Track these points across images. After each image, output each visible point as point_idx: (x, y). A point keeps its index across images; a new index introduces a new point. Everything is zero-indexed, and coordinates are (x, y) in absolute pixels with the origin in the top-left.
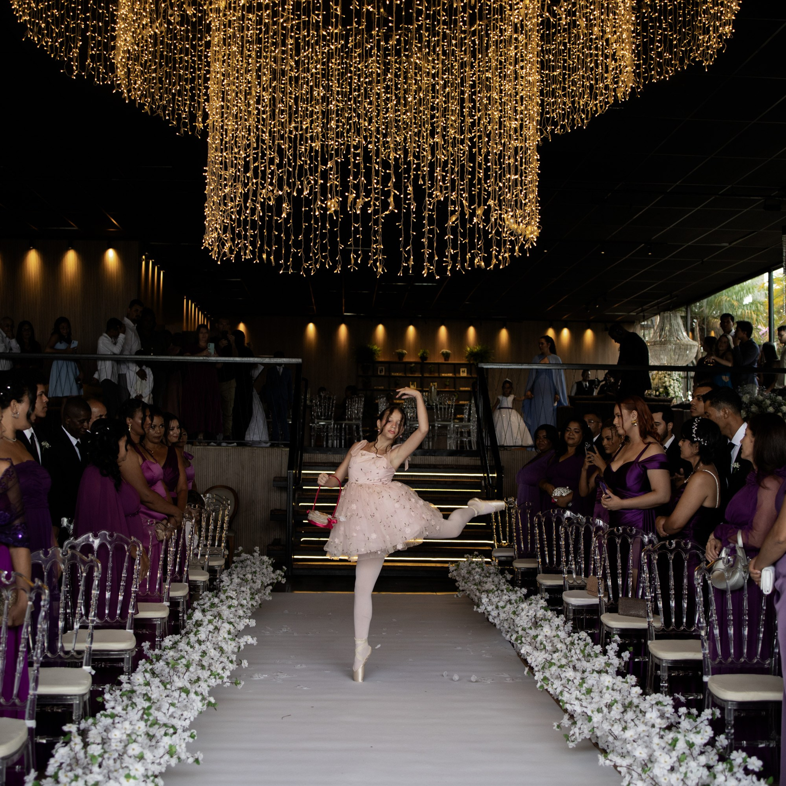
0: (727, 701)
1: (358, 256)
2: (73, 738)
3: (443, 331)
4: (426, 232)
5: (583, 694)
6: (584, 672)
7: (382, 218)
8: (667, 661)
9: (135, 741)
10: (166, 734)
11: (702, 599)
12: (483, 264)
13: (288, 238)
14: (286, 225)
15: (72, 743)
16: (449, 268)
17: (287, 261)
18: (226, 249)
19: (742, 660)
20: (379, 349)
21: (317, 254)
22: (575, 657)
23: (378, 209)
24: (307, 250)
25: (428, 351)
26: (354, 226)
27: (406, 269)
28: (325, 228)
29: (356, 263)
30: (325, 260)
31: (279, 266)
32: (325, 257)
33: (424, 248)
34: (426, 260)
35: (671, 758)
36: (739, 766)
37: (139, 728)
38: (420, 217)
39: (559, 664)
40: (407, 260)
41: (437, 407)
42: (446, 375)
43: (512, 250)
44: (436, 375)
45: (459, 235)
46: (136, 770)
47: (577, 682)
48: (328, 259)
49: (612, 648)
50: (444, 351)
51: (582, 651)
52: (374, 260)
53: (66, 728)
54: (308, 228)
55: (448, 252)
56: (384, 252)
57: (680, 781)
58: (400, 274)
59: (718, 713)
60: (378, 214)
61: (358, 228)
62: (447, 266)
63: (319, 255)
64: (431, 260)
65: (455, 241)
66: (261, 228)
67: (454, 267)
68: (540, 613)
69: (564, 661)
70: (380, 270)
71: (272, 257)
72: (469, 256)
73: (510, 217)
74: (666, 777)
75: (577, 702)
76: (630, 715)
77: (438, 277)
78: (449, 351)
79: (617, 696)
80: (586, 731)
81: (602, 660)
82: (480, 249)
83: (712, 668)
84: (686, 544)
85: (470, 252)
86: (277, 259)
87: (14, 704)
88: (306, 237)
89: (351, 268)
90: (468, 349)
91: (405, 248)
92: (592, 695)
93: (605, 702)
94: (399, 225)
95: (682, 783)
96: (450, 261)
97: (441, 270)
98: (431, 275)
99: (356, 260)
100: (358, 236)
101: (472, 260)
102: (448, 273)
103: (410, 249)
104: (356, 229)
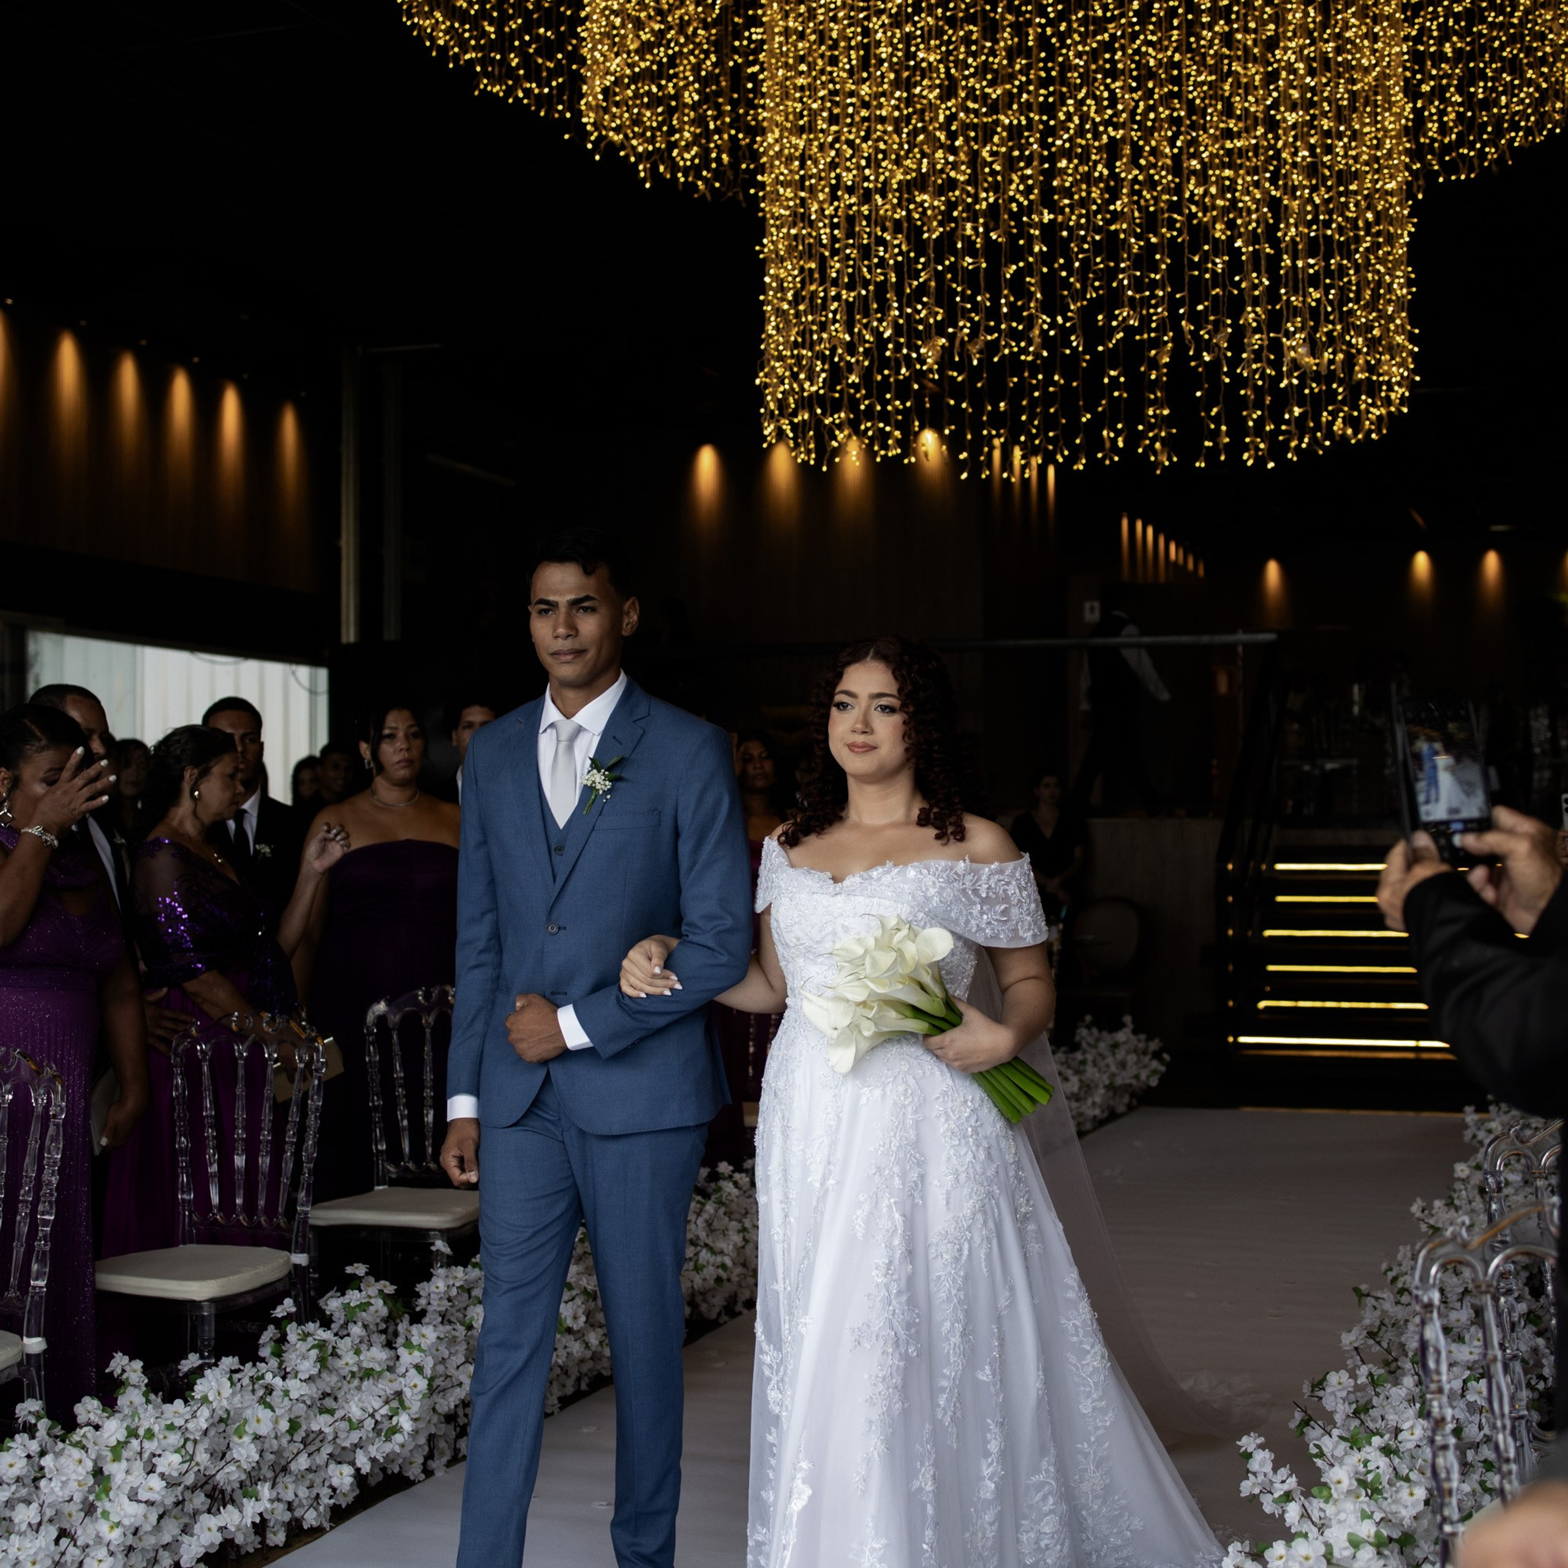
1: (1118, 433)
4: (1250, 377)
12: (1349, 431)
13: (979, 409)
14: (973, 385)
16: (1292, 444)
27: (1214, 452)
29: (1114, 449)
32: (1054, 441)
33: (1247, 409)
34: (1251, 431)
40: (1214, 435)
48: (1061, 443)
52: (1149, 439)
54: (1019, 387)
55: (1290, 412)
56: (1171, 421)
58: (1200, 464)
61: (1116, 378)
62: (1287, 442)
63: (1039, 437)
64: (1259, 431)
66: (919, 396)
70: (1163, 458)
77: (1270, 465)
89: (1104, 458)
94: (1199, 366)
96: (1294, 431)
97: (1277, 450)
98: (1260, 462)
99: (1114, 441)
100: (1116, 394)
101: (1331, 424)
102: (1290, 456)
103: (1219, 413)
104: (1114, 380)
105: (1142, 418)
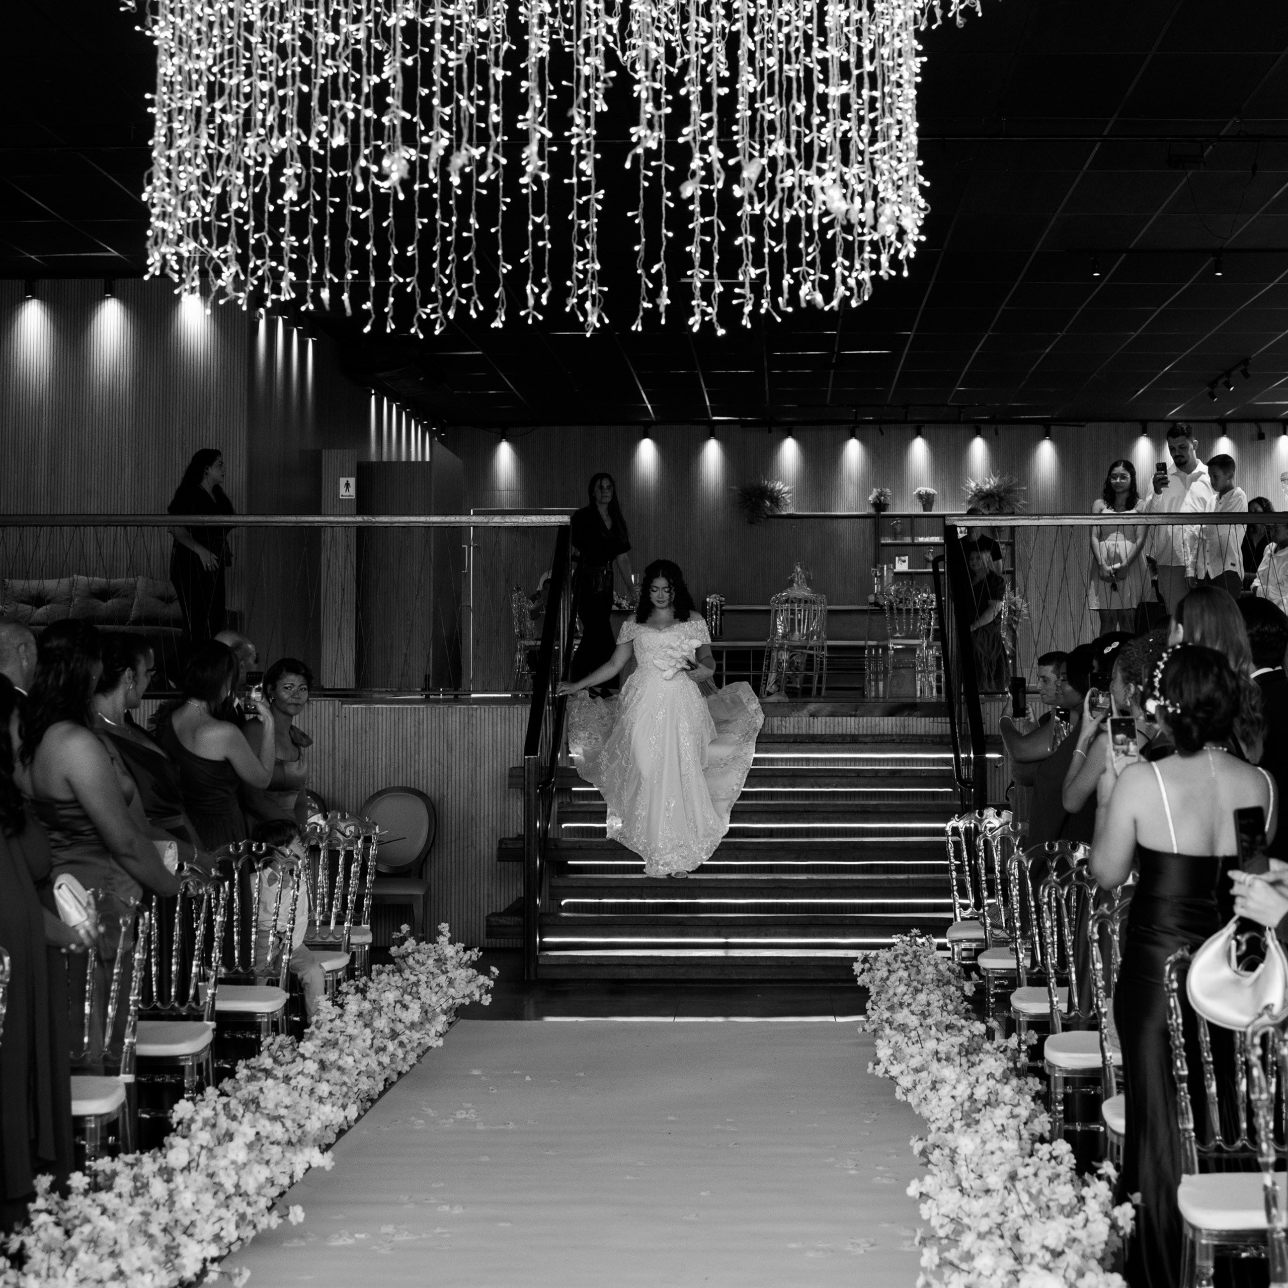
1: (543, 288)
3: (919, 449)
4: (697, 231)
7: (598, 201)
12: (819, 297)
13: (384, 253)
14: (378, 223)
16: (747, 309)
17: (380, 303)
20: (786, 489)
21: (449, 287)
23: (589, 182)
24: (426, 278)
25: (888, 490)
26: (534, 223)
27: (653, 314)
28: (468, 228)
29: (538, 306)
30: (469, 301)
31: (361, 317)
32: (466, 294)
33: (692, 267)
34: (697, 293)
40: (653, 295)
41: (891, 608)
42: (927, 540)
43: (876, 265)
44: (908, 540)
45: (766, 232)
48: (476, 297)
50: (923, 489)
52: (578, 297)
54: (430, 229)
55: (745, 273)
56: (602, 278)
58: (637, 327)
60: (589, 193)
61: (541, 225)
62: (742, 306)
63: (454, 288)
64: (707, 293)
65: (758, 247)
66: (318, 232)
67: (757, 305)
70: (593, 319)
71: (345, 297)
72: (787, 280)
77: (721, 332)
78: (932, 491)
82: (811, 264)
85: (789, 271)
86: (356, 302)
89: (527, 315)
90: (973, 485)
91: (647, 267)
94: (636, 217)
96: (749, 295)
97: (729, 314)
98: (707, 327)
99: (538, 297)
100: (540, 244)
101: (794, 289)
102: (744, 322)
103: (659, 271)
104: (538, 227)
105: (570, 273)
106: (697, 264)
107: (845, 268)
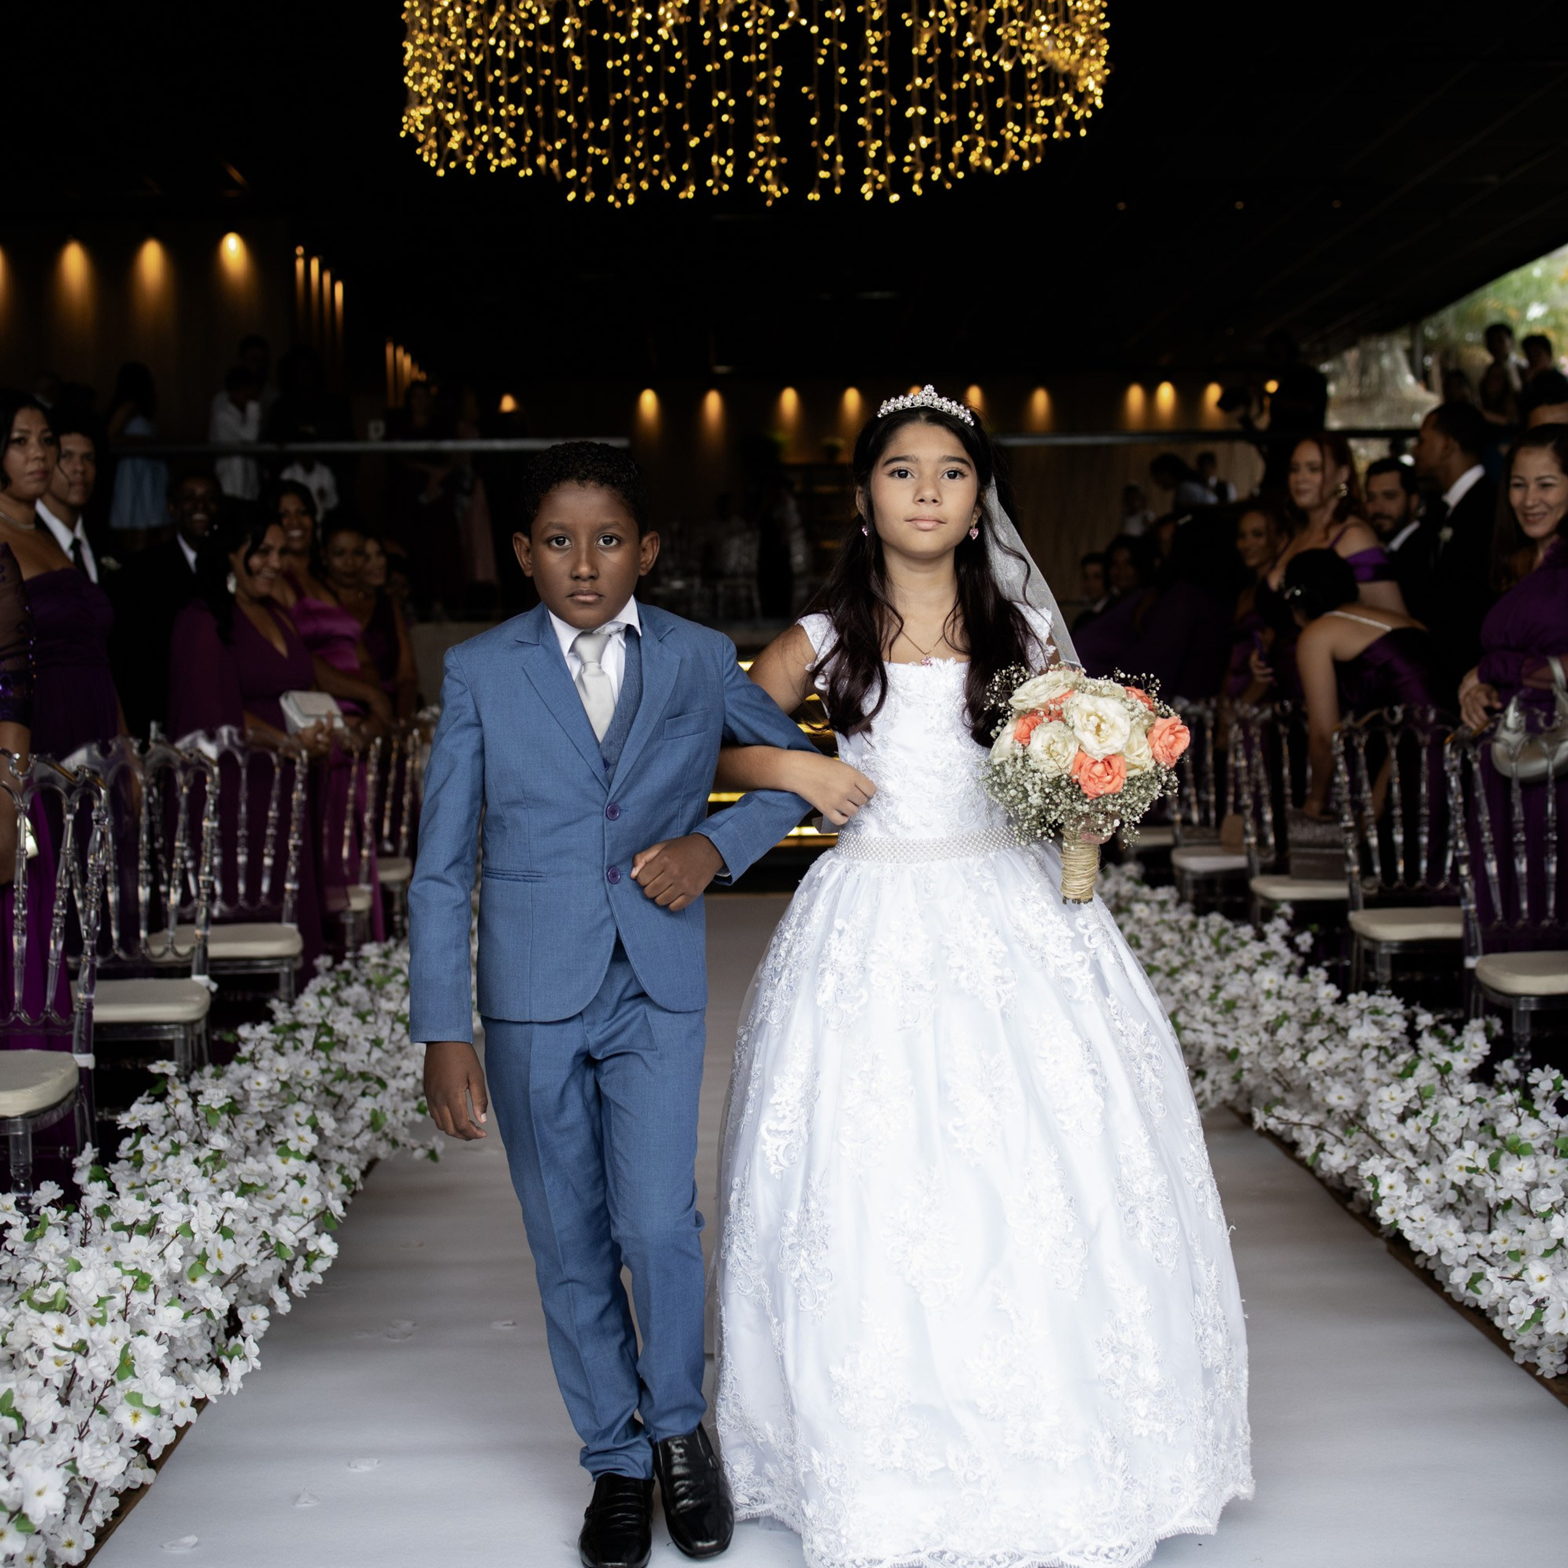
0: (1517, 997)
1: (728, 160)
2: (170, 1090)
4: (868, 105)
5: (1220, 1012)
6: (1218, 978)
7: (776, 78)
8: (1389, 944)
9: (299, 1099)
10: (364, 1094)
11: (1460, 800)
12: (988, 162)
13: (583, 125)
15: (170, 1100)
16: (918, 176)
17: (581, 172)
18: (453, 144)
19: (1546, 923)
20: (787, 438)
21: (641, 159)
22: (1200, 954)
23: (766, 61)
24: (619, 150)
26: (716, 98)
27: (829, 184)
28: (658, 104)
29: (723, 177)
30: (661, 172)
32: (659, 166)
33: (864, 138)
34: (870, 163)
35: (1403, 1091)
36: (1546, 1098)
37: (308, 1073)
38: (854, 75)
39: (1166, 969)
40: (830, 166)
43: (1050, 129)
45: (937, 104)
46: (301, 1139)
47: (1205, 993)
48: (667, 168)
49: (1276, 929)
51: (1215, 942)
52: (760, 168)
53: (155, 1068)
54: (622, 104)
55: (915, 144)
56: (781, 150)
57: (1423, 1132)
58: (814, 196)
59: (1497, 1024)
60: (767, 70)
61: (725, 99)
62: (912, 174)
63: (646, 161)
64: (879, 162)
65: (928, 119)
66: (531, 102)
67: (928, 174)
68: (1127, 888)
69: (1177, 961)
70: (772, 189)
71: (556, 164)
72: (957, 147)
73: (1043, 35)
74: (1394, 1131)
75: (1205, 1027)
76: (1316, 1033)
77: (894, 198)
79: (1290, 1008)
80: (1226, 1086)
81: (1256, 949)
82: (980, 133)
83: (1484, 941)
84: (1424, 714)
85: (959, 139)
86: (565, 168)
87: (48, 1023)
88: (616, 123)
89: (713, 187)
91: (822, 140)
92: (1237, 1013)
93: (1264, 1019)
95: (1427, 1137)
96: (919, 163)
97: (901, 182)
98: (881, 195)
99: (723, 168)
100: (725, 118)
101: (965, 156)
102: (915, 189)
103: (833, 143)
104: (723, 103)
105: (753, 144)
106: (869, 135)
107: (1015, 134)
